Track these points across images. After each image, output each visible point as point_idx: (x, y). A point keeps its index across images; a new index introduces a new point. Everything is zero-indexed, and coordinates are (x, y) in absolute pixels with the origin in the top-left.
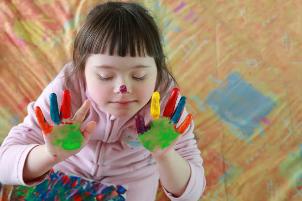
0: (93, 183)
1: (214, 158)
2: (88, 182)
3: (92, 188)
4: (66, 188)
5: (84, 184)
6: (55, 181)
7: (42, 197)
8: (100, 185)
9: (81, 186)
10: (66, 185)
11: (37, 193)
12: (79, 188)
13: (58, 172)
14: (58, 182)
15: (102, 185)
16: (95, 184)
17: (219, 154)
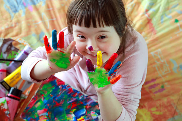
0: (87, 97)
1: (170, 105)
2: (84, 95)
3: (85, 100)
4: (69, 96)
5: (81, 96)
6: (64, 90)
7: (54, 98)
8: (90, 99)
9: (79, 97)
10: (70, 94)
11: (52, 94)
12: (77, 98)
13: (67, 85)
14: (66, 91)
15: (92, 100)
16: (88, 98)
17: (174, 104)
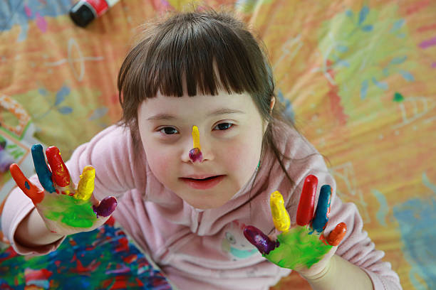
2: (151, 267)
3: (150, 278)
4: (115, 257)
5: (143, 266)
6: (108, 238)
7: (76, 251)
9: (138, 266)
11: (75, 240)
12: (133, 268)
13: (119, 229)
14: (111, 243)
15: (166, 283)
16: (159, 275)
